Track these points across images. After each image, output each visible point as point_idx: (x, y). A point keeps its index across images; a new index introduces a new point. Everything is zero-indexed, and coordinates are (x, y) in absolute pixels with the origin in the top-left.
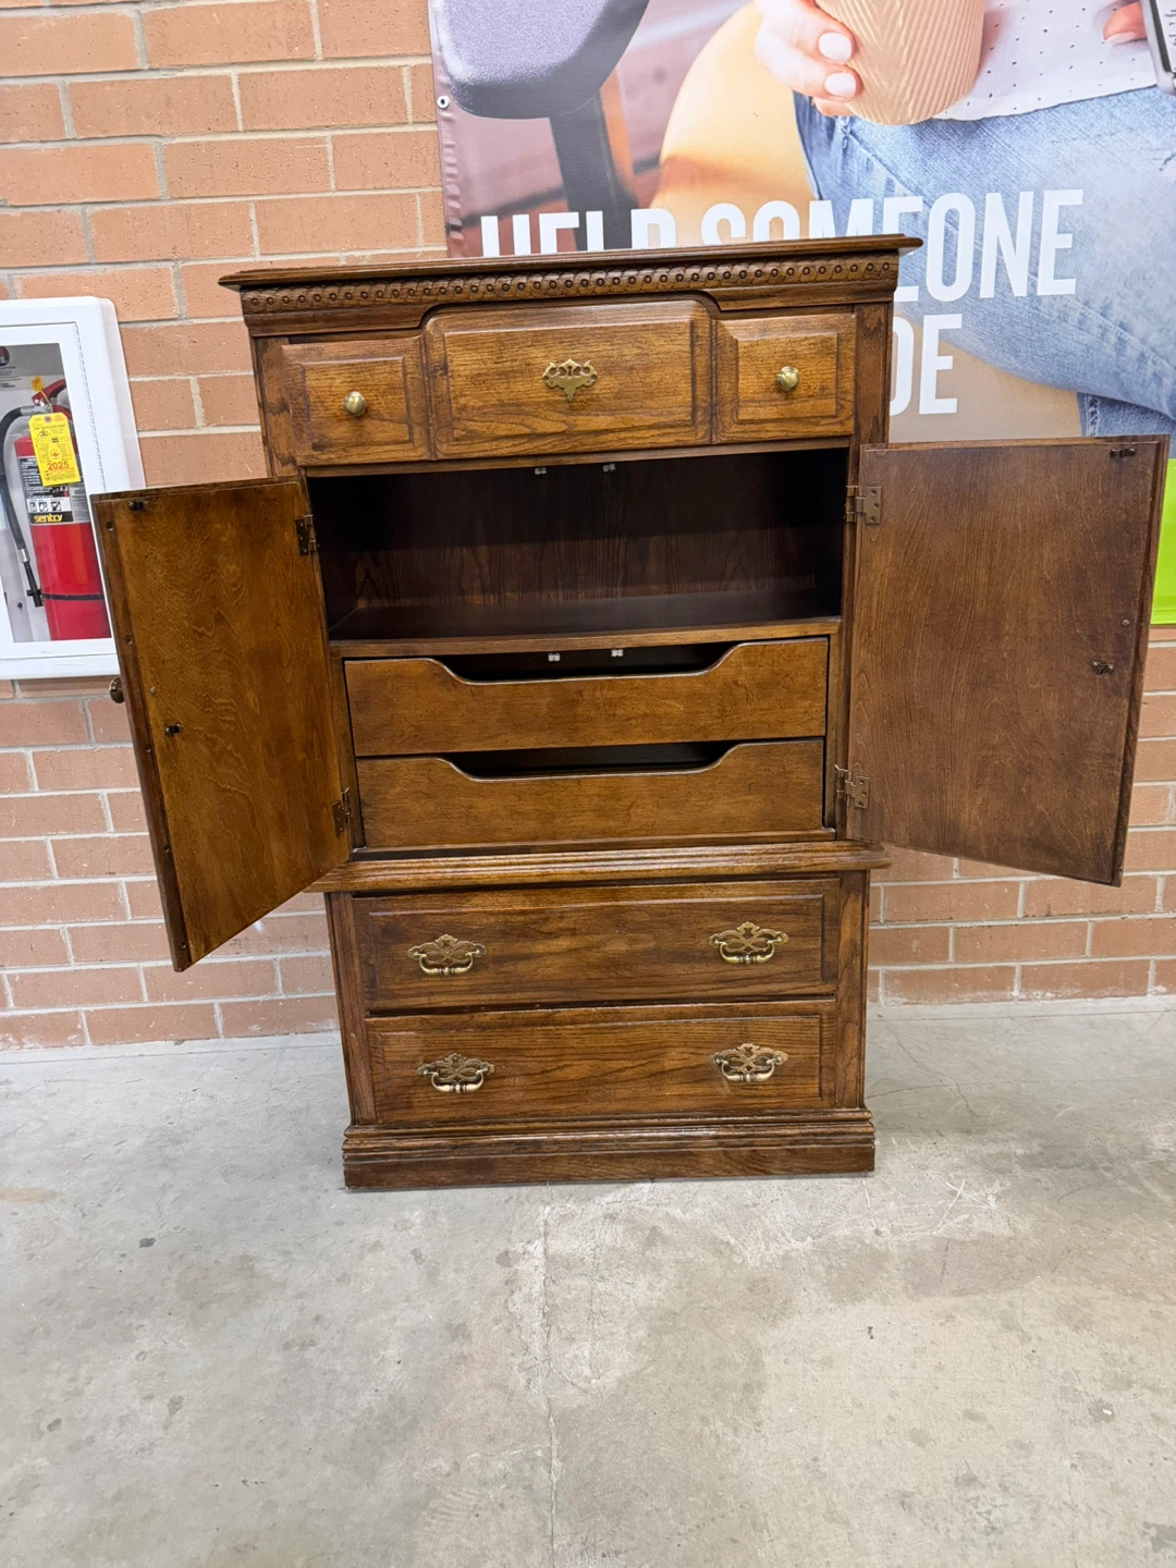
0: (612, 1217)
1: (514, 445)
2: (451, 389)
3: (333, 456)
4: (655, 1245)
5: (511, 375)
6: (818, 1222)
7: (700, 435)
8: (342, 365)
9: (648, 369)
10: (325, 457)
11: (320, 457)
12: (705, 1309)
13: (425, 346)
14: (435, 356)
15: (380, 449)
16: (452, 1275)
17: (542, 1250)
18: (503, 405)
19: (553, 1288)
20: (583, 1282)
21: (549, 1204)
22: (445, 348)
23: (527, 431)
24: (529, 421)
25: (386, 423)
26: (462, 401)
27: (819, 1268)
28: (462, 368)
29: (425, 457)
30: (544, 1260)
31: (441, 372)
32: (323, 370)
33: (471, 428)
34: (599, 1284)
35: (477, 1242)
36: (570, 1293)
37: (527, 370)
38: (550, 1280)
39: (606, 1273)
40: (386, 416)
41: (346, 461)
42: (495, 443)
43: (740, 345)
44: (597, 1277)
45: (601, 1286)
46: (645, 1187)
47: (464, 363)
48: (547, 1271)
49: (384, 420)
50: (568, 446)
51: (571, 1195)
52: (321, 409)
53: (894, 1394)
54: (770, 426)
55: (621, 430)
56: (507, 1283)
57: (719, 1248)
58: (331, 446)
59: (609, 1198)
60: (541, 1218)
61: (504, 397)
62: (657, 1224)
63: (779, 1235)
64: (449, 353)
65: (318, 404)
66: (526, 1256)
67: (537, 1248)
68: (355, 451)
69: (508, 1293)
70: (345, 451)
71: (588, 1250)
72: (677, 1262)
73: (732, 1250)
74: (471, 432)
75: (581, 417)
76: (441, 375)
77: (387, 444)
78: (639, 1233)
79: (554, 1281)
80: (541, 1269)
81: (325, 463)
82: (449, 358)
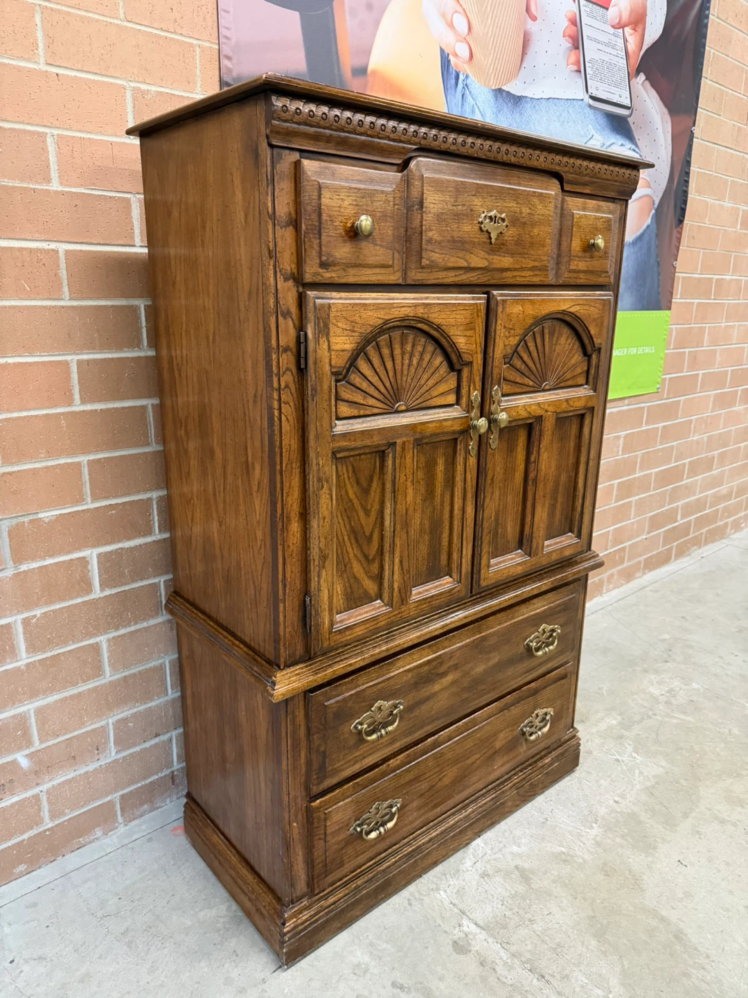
0: (485, 875)
1: (456, 276)
2: (424, 223)
3: (334, 275)
4: (531, 879)
5: (461, 217)
6: (586, 812)
7: (551, 278)
8: (350, 188)
9: (533, 225)
10: (328, 275)
11: (324, 274)
12: (602, 903)
13: (407, 182)
14: (415, 193)
15: (369, 271)
16: (442, 985)
17: (474, 926)
18: (454, 241)
19: (513, 949)
20: (523, 932)
21: (438, 889)
22: (422, 186)
23: (465, 264)
24: (468, 256)
25: (378, 248)
26: (430, 234)
27: (618, 840)
28: (432, 206)
29: (400, 281)
30: (483, 932)
31: (417, 207)
32: (336, 190)
33: (432, 259)
34: (534, 926)
35: (427, 948)
36: (526, 945)
37: (471, 214)
38: (505, 944)
39: (529, 916)
40: (378, 243)
41: (343, 281)
42: (445, 273)
43: (575, 216)
44: (527, 922)
45: (538, 927)
46: (478, 842)
47: (435, 202)
48: (495, 938)
49: (377, 245)
50: (486, 279)
51: (445, 875)
52: (331, 227)
53: (731, 892)
54: (582, 275)
55: (516, 270)
56: (481, 964)
57: (565, 859)
58: (334, 265)
59: (468, 863)
60: (446, 903)
61: (456, 234)
62: (515, 864)
63: (579, 831)
64: (425, 191)
65: (329, 223)
66: (470, 936)
67: (468, 926)
68: (352, 271)
69: (492, 971)
70: (344, 270)
71: (500, 906)
72: (554, 882)
73: (572, 856)
74: (432, 262)
75: (496, 257)
76: (417, 210)
77: (376, 267)
78: (513, 876)
79: (508, 943)
80: (490, 940)
81: (327, 282)
82: (425, 196)
